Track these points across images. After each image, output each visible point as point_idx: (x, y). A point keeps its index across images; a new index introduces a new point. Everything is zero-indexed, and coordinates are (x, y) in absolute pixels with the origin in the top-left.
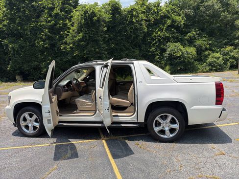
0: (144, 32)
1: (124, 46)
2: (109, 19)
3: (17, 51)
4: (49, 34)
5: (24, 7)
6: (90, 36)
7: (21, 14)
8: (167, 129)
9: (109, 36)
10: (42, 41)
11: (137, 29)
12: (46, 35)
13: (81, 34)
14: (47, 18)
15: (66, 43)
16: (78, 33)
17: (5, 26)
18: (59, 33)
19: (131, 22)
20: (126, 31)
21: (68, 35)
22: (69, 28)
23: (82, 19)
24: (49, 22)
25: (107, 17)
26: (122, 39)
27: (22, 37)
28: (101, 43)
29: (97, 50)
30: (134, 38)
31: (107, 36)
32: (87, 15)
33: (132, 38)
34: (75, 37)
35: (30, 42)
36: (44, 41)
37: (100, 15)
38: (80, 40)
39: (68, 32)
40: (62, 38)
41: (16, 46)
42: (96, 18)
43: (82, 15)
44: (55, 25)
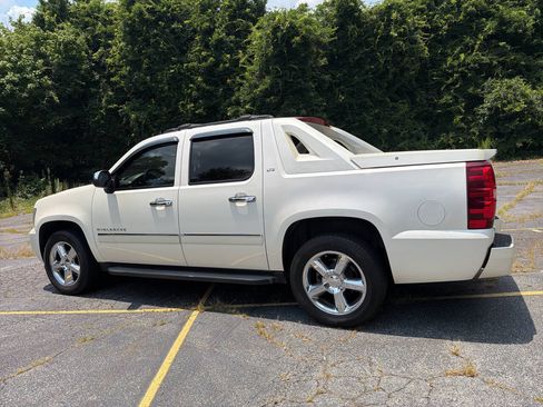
0: (421, 59)
1: (370, 96)
2: (332, 36)
3: (146, 126)
4: (204, 85)
5: (157, 35)
6: (286, 82)
7: (151, 50)
8: (335, 291)
9: (333, 77)
10: (191, 102)
11: (401, 54)
12: (198, 90)
13: (268, 80)
14: (200, 51)
15: (238, 103)
16: (261, 77)
17: (123, 77)
18: (224, 83)
19: (387, 38)
20: (374, 60)
21: (241, 84)
22: (244, 69)
23: (268, 47)
24: (205, 59)
25: (326, 33)
26: (364, 81)
27: (154, 96)
28: (312, 94)
30: (395, 75)
31: (327, 77)
32: (279, 34)
33: (390, 76)
34: (256, 87)
35: (168, 106)
36: (195, 101)
37: (308, 31)
38: (267, 93)
39: (243, 78)
40: (229, 91)
41: (143, 116)
42: (298, 38)
43: (268, 36)
44: (216, 65)
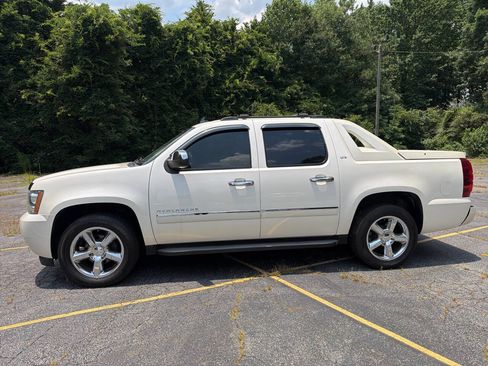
0: (208, 78)
1: (168, 101)
2: (138, 42)
6: (95, 75)
9: (136, 79)
11: (194, 70)
13: (76, 69)
15: (33, 86)
19: (183, 54)
20: (172, 71)
21: (38, 68)
22: (43, 54)
23: (76, 35)
25: (134, 38)
26: (163, 87)
28: (120, 91)
29: (113, 106)
30: (188, 86)
31: (131, 78)
32: (91, 28)
33: (186, 87)
34: (58, 73)
37: (121, 32)
38: (70, 83)
39: (39, 62)
40: (21, 73)
42: (112, 37)
43: (77, 26)
44: (5, 41)
